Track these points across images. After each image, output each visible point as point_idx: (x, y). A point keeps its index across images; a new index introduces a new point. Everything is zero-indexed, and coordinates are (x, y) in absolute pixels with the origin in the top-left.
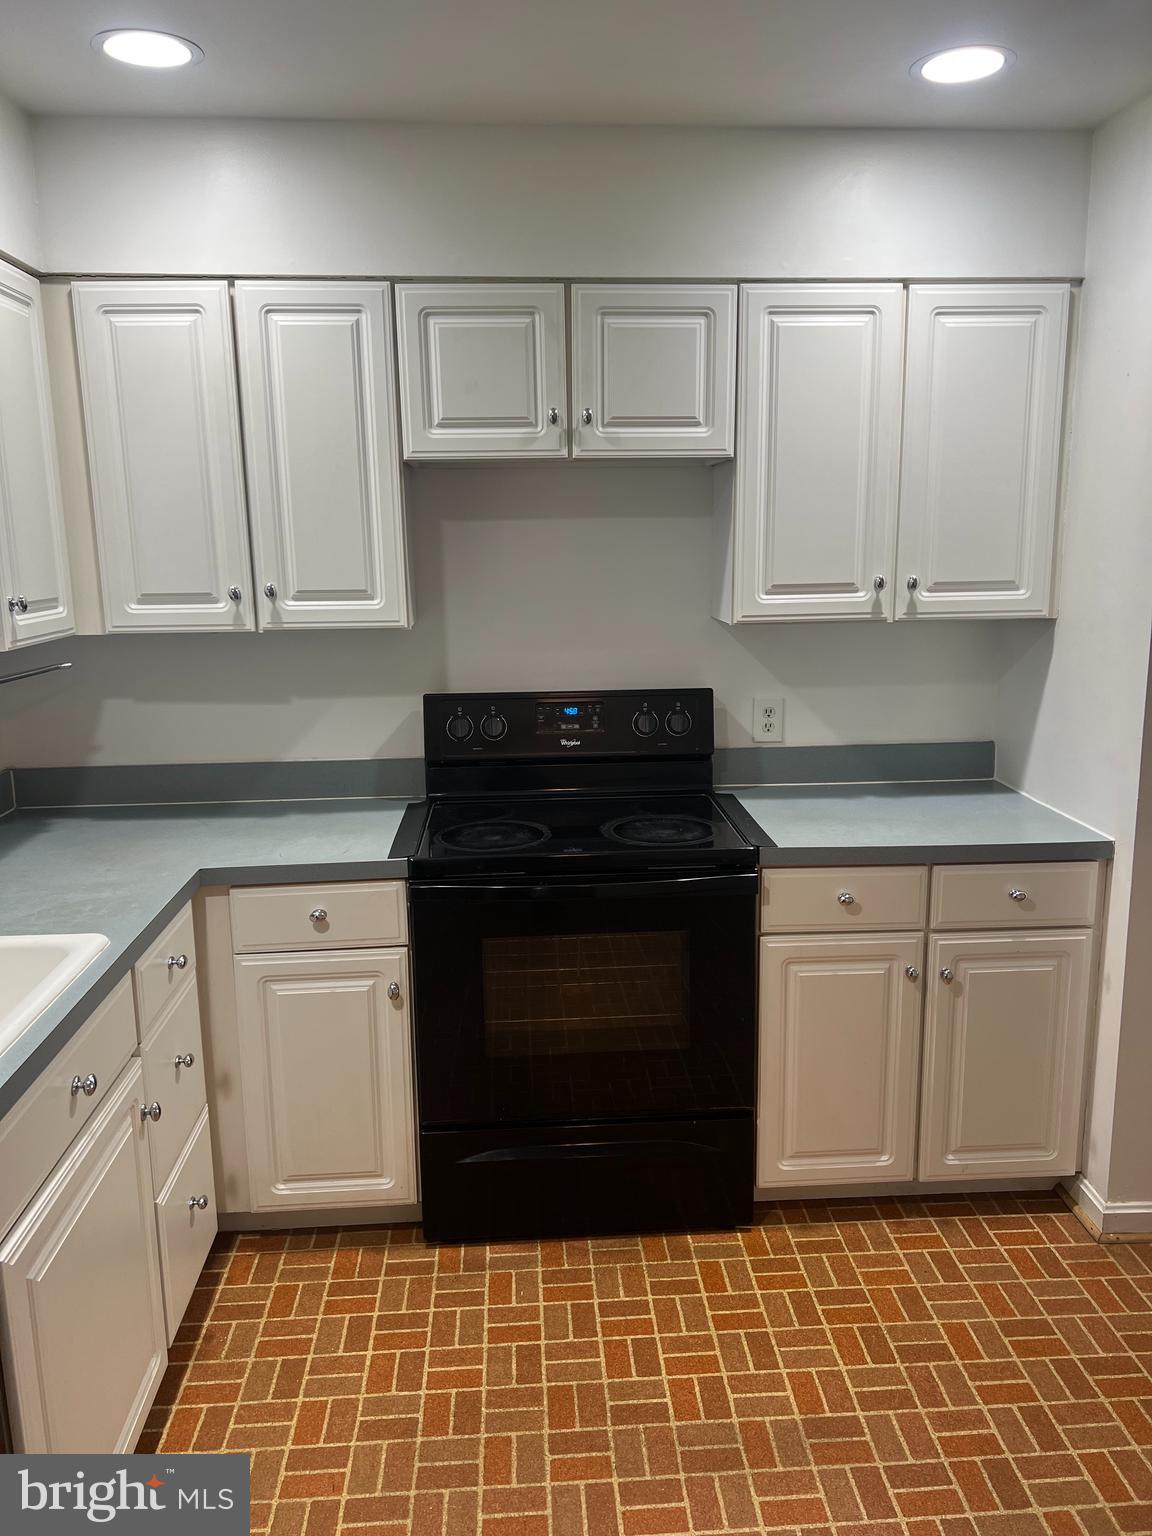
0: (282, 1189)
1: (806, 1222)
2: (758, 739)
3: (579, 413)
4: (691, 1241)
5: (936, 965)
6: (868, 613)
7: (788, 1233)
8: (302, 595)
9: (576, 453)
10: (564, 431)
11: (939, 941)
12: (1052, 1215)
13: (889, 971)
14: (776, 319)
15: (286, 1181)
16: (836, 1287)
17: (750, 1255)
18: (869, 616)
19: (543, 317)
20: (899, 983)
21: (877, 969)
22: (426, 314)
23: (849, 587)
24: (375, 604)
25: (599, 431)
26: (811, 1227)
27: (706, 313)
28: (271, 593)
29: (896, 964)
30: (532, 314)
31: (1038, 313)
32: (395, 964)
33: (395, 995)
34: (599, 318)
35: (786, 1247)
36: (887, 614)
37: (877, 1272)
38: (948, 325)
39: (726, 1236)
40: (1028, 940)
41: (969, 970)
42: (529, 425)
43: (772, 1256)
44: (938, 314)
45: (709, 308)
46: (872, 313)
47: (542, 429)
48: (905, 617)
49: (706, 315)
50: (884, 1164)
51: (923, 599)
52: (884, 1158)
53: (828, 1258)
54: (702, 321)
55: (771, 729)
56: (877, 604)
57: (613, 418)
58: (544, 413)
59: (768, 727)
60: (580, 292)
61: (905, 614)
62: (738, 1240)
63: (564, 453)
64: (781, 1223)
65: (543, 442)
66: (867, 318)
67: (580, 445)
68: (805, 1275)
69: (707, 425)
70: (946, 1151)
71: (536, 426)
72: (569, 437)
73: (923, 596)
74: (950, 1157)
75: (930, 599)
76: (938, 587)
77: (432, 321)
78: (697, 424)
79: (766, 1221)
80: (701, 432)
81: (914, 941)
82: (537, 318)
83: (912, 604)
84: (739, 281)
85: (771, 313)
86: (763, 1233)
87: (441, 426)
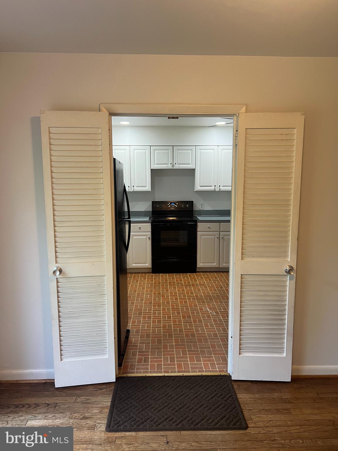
0: (134, 265)
2: (200, 209)
3: (174, 163)
5: (221, 237)
6: (213, 190)
8: (137, 187)
10: (172, 165)
11: (221, 233)
13: (215, 237)
15: (134, 264)
19: (170, 151)
20: (216, 239)
21: (213, 237)
22: (155, 150)
23: (211, 186)
24: (147, 188)
25: (177, 165)
28: (133, 186)
30: (168, 150)
32: (149, 234)
33: (149, 238)
34: (177, 151)
36: (216, 190)
41: (225, 237)
42: (168, 164)
44: (222, 150)
45: (192, 149)
48: (219, 191)
52: (215, 264)
54: (191, 151)
55: (202, 207)
56: (215, 188)
57: (179, 164)
58: (170, 163)
60: (175, 147)
63: (172, 168)
65: (170, 166)
66: (213, 151)
67: (174, 167)
70: (223, 263)
73: (221, 188)
76: (223, 186)
77: (155, 151)
78: (190, 164)
79: (198, 272)
81: (218, 233)
84: (196, 146)
85: (200, 150)
87: (156, 164)
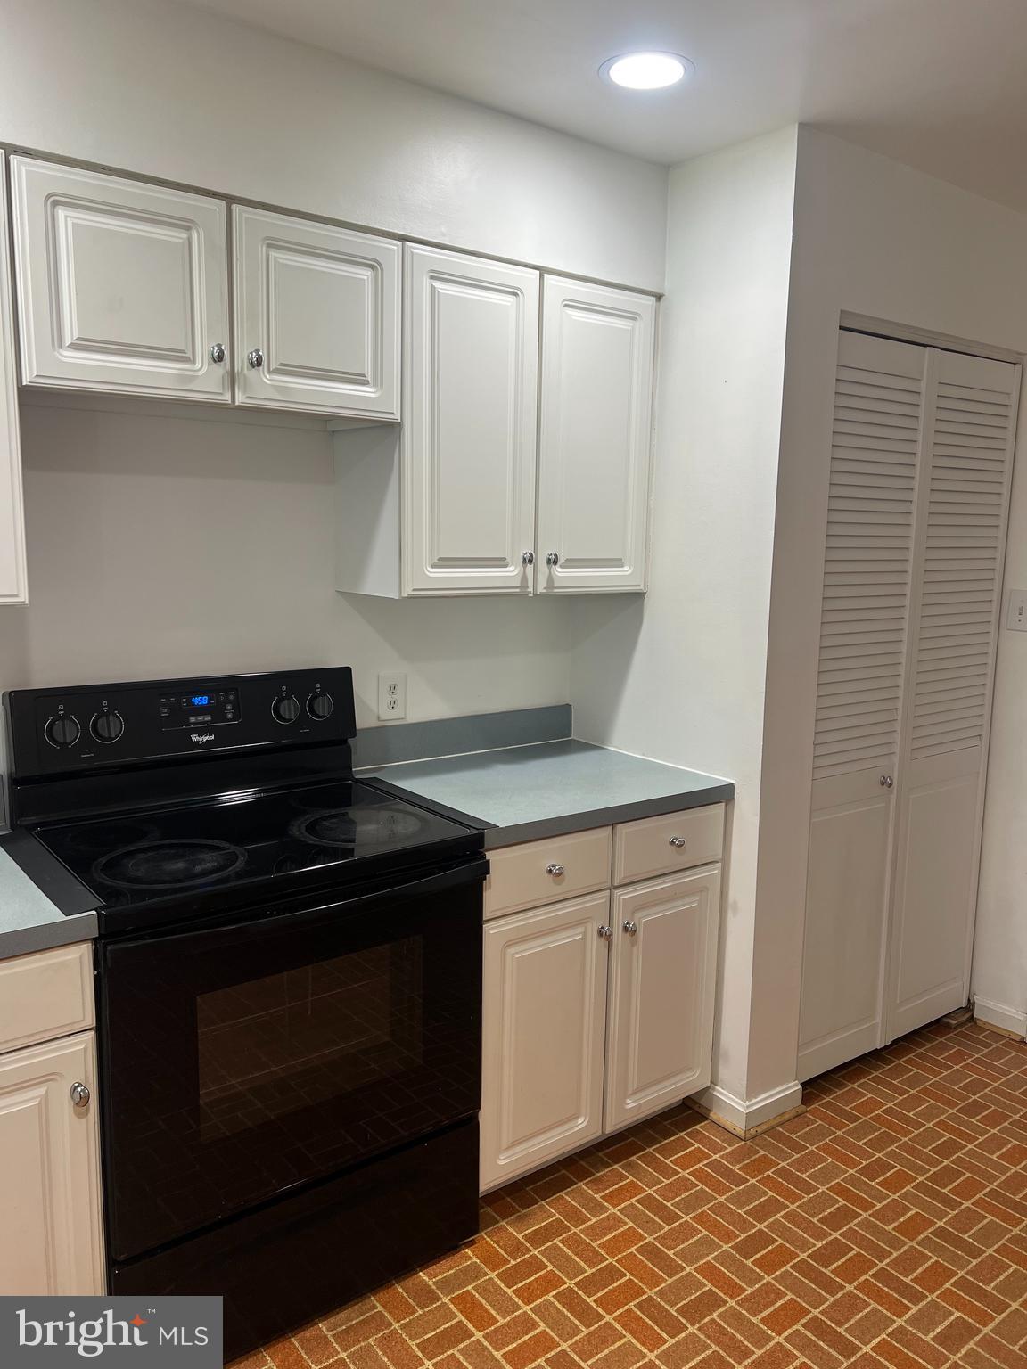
1: (519, 1212)
2: (383, 718)
3: (243, 355)
4: (426, 1278)
5: (619, 922)
6: (517, 588)
7: (511, 1230)
9: (240, 399)
10: (227, 372)
11: (623, 895)
12: (697, 1127)
13: (585, 934)
14: (437, 284)
16: (589, 1271)
17: (493, 1270)
18: (518, 590)
19: (202, 235)
20: (591, 943)
21: (576, 935)
22: (54, 202)
23: (500, 562)
25: (264, 378)
26: (526, 1215)
27: (374, 266)
29: (589, 925)
30: (188, 229)
31: (635, 319)
34: (264, 248)
35: (517, 1249)
37: (610, 1239)
38: (574, 318)
39: (456, 1257)
40: (682, 881)
41: (642, 919)
42: (186, 360)
43: (513, 1262)
44: (566, 306)
45: (376, 261)
46: (516, 294)
47: (202, 365)
48: (544, 591)
49: (372, 267)
50: (581, 1127)
51: (559, 574)
52: (580, 1121)
53: (562, 1241)
54: (369, 272)
55: (395, 706)
56: (524, 579)
57: (281, 365)
58: (207, 350)
59: (393, 705)
60: (244, 215)
61: (545, 588)
62: (471, 1258)
63: (227, 397)
64: (498, 1222)
65: (204, 382)
66: (511, 299)
67: (245, 391)
68: (555, 1270)
69: (375, 385)
70: (625, 1097)
71: (194, 362)
72: (232, 380)
73: (561, 572)
74: (628, 1101)
75: (563, 575)
76: (572, 563)
77: (61, 212)
78: (365, 383)
79: (481, 1225)
80: (367, 391)
81: (604, 900)
82: (194, 235)
83: (550, 579)
84: (403, 238)
85: (432, 277)
86: (486, 1238)
87: (75, 348)
